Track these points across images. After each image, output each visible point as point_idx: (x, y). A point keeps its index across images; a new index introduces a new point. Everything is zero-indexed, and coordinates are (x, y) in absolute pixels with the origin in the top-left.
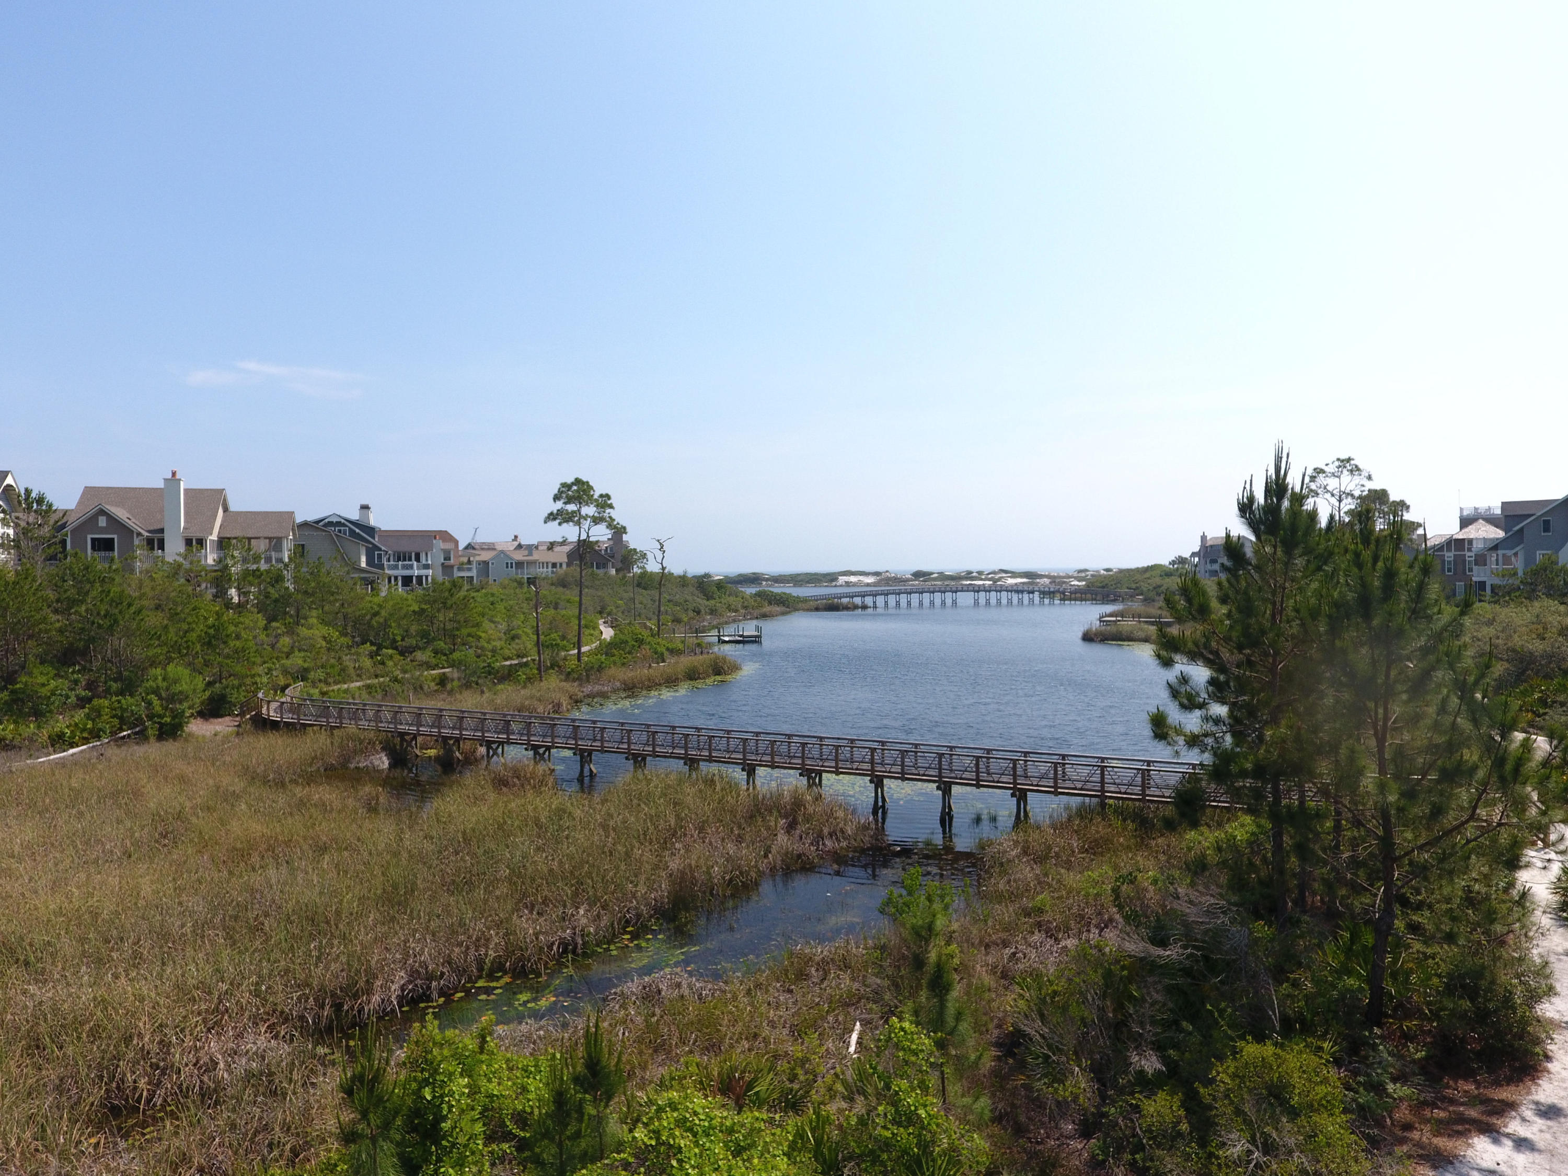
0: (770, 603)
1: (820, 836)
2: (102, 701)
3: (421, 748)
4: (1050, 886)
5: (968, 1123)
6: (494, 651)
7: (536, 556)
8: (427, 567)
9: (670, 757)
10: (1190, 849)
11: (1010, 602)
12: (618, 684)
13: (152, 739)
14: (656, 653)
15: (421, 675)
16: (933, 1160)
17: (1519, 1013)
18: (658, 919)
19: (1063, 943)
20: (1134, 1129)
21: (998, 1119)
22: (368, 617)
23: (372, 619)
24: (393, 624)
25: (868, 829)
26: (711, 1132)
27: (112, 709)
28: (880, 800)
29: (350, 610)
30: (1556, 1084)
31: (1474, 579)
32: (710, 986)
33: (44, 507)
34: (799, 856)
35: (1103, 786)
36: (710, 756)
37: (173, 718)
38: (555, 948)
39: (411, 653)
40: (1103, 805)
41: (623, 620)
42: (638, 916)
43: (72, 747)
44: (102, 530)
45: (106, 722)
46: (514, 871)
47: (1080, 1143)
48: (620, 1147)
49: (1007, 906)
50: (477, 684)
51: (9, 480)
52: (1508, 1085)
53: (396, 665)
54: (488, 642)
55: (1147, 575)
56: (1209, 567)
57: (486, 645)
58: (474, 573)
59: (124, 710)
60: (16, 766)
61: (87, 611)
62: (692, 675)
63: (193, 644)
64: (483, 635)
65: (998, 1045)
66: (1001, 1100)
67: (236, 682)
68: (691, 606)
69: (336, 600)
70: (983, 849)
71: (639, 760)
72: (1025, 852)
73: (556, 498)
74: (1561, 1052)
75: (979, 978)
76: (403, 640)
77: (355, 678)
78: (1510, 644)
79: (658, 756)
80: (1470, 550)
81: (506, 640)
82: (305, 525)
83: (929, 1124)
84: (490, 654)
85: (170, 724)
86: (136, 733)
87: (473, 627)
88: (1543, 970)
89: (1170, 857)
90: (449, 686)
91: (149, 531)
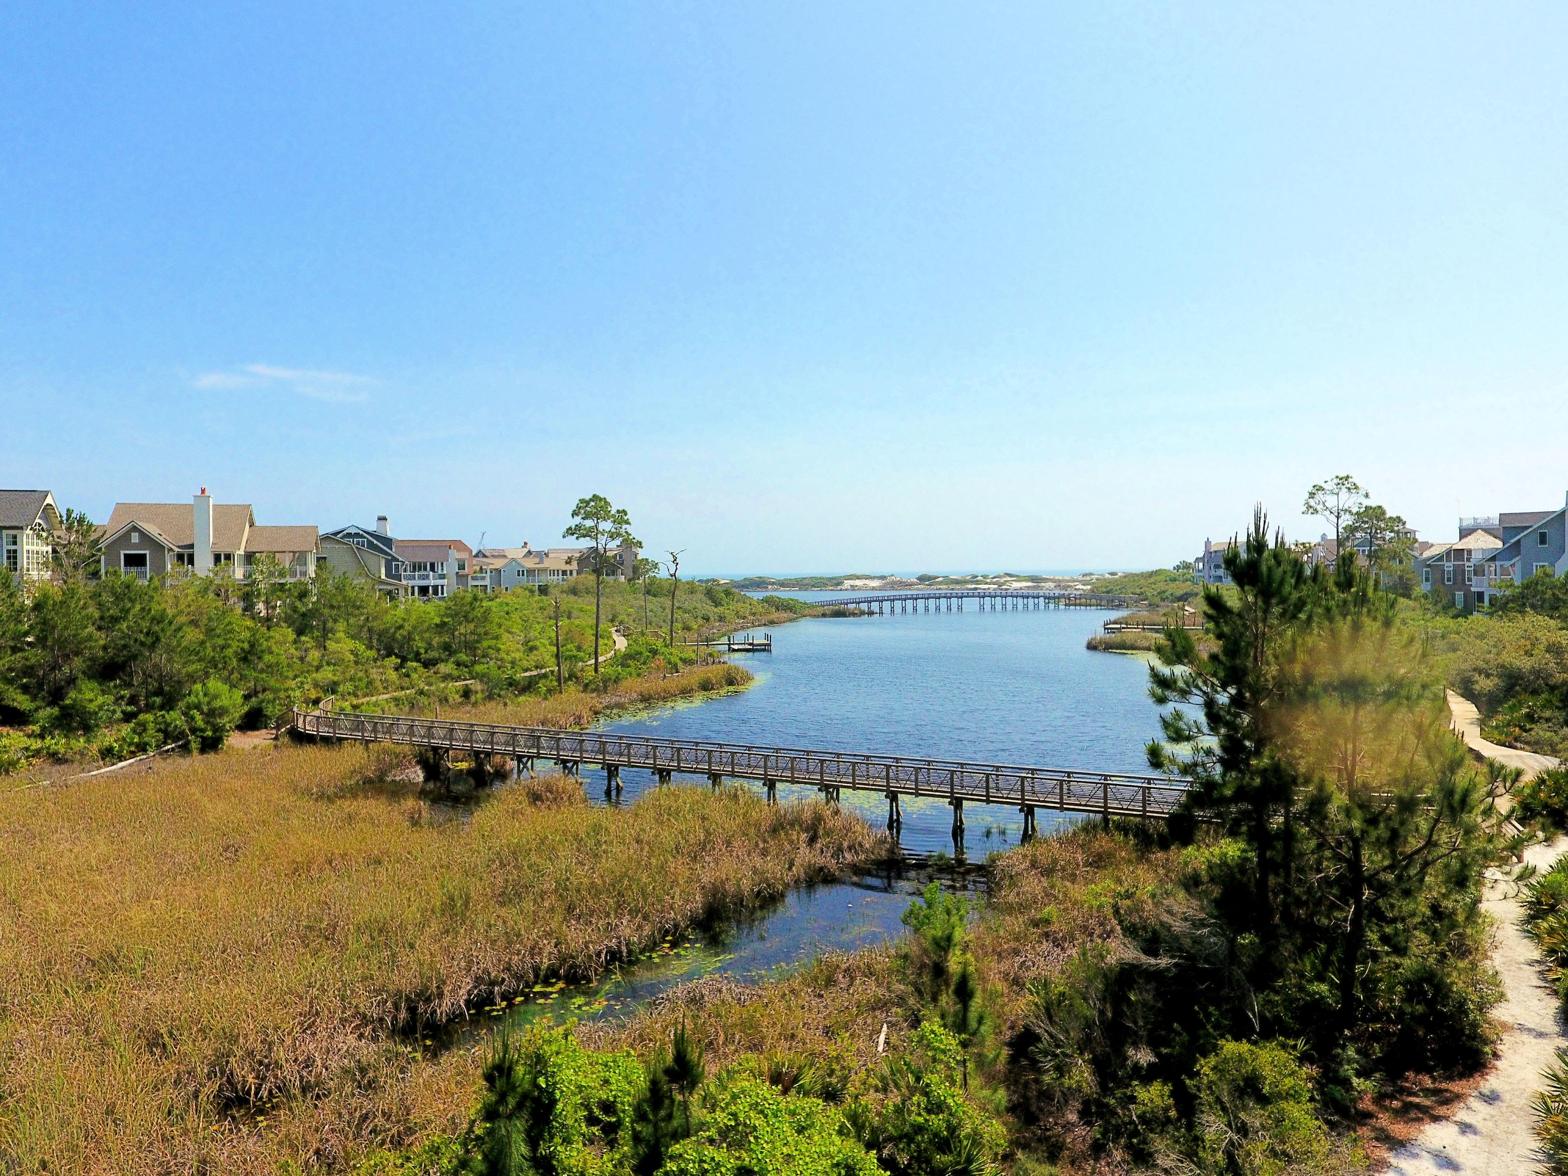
0: (777, 609)
1: (840, 849)
2: (147, 716)
3: (453, 762)
4: (1056, 898)
5: (987, 1111)
6: (513, 663)
7: (547, 564)
8: (442, 577)
9: (695, 772)
10: (1186, 864)
11: (1015, 607)
12: (635, 695)
13: (195, 753)
14: (670, 663)
15: (446, 688)
16: (960, 1141)
17: (1471, 1016)
18: (694, 929)
19: (1069, 952)
20: (1131, 1116)
21: (1012, 1109)
22: (392, 630)
23: (395, 632)
24: (417, 638)
25: (884, 842)
26: (779, 1114)
27: (156, 724)
28: (895, 813)
29: (375, 624)
30: (1502, 1079)
31: (1473, 589)
32: (747, 991)
33: (85, 527)
34: (821, 869)
35: (1106, 803)
36: (733, 771)
37: (215, 731)
38: (603, 956)
39: (434, 665)
40: (1106, 820)
41: (635, 628)
42: (676, 926)
43: (121, 761)
44: (136, 546)
45: (152, 736)
46: (560, 884)
47: (1084, 1130)
48: (703, 1126)
49: (1017, 918)
50: (499, 696)
51: (49, 500)
52: (1460, 1079)
53: (420, 677)
54: (507, 654)
55: (1152, 580)
56: (1213, 573)
57: (505, 657)
58: (487, 582)
59: (168, 725)
60: (71, 779)
61: (128, 627)
62: (706, 686)
63: (230, 659)
64: (502, 647)
65: (1010, 1044)
66: (1014, 1092)
67: (271, 696)
68: (700, 614)
69: (362, 614)
70: (994, 861)
71: (664, 774)
72: (1033, 865)
73: (574, 514)
74: (1510, 1051)
75: (994, 984)
76: (426, 652)
77: (382, 690)
78: (1499, 661)
79: (683, 771)
80: (1468, 560)
81: (524, 652)
82: (326, 538)
83: (956, 1111)
84: (509, 666)
85: (211, 738)
86: (179, 747)
87: (493, 639)
88: (1495, 979)
89: (1169, 871)
90: (473, 699)
91: (179, 547)
